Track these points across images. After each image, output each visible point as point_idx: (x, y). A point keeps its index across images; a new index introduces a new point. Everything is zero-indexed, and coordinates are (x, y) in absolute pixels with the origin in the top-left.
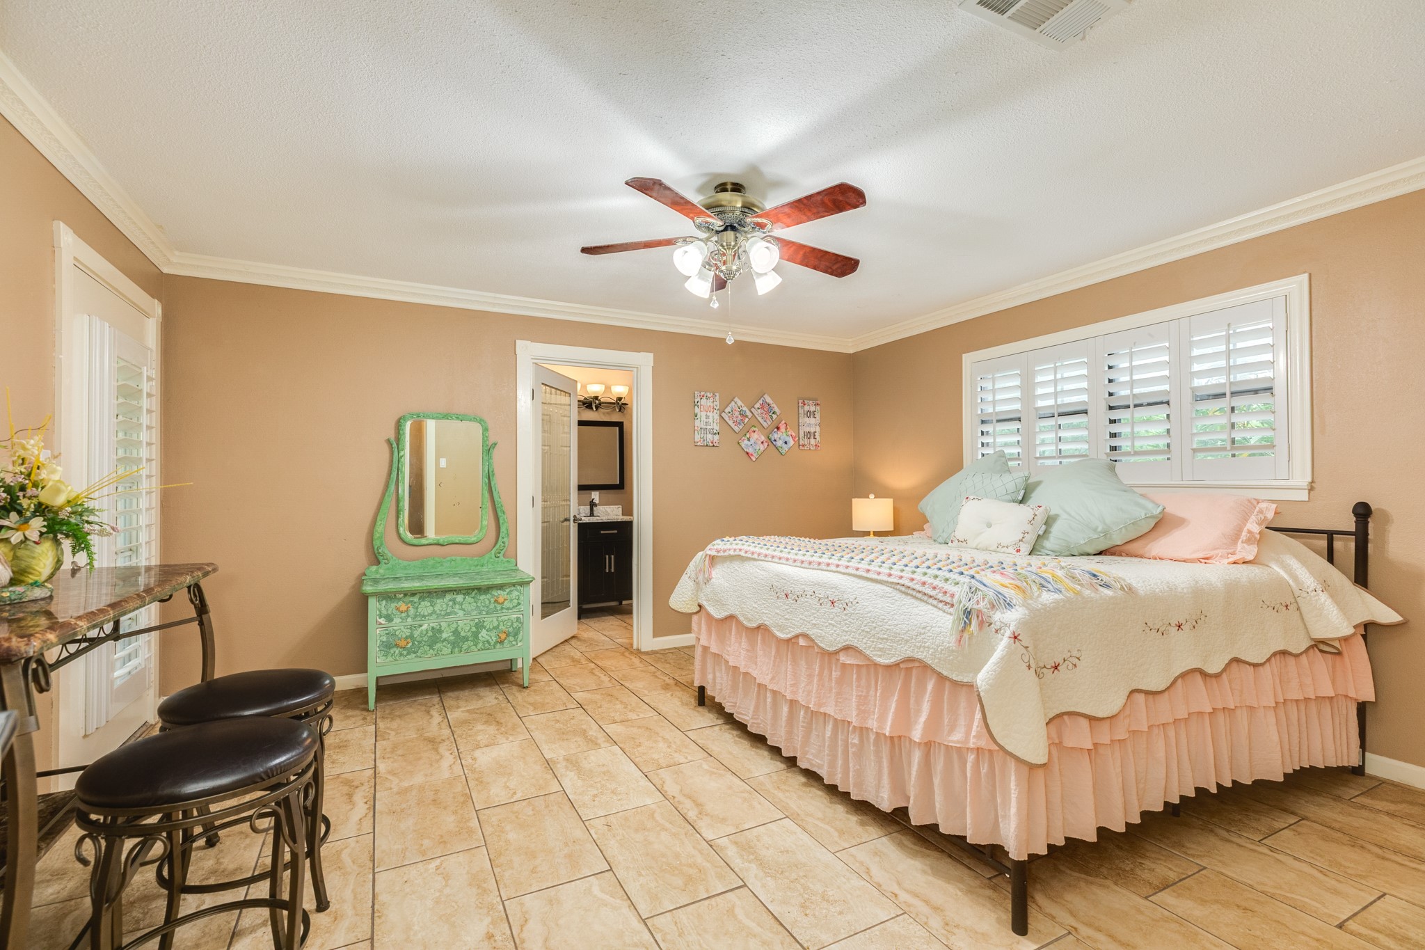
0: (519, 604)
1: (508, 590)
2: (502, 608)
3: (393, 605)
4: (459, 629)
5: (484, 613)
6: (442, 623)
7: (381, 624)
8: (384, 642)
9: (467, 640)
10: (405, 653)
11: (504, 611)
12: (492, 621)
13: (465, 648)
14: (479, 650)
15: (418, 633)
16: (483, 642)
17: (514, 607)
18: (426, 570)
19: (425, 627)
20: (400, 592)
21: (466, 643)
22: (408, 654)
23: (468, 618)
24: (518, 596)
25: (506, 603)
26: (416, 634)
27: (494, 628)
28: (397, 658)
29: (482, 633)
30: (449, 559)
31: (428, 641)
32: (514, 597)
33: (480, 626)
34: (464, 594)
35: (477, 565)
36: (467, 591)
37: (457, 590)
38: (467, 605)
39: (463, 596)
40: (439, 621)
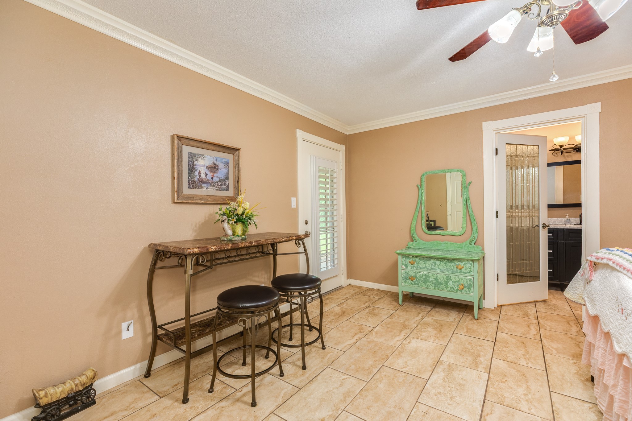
0: (471, 271)
1: (464, 263)
2: (461, 272)
3: (408, 260)
4: (438, 278)
5: (451, 272)
6: (429, 273)
7: (403, 268)
8: (404, 276)
9: (442, 285)
10: (413, 283)
11: (462, 273)
12: (455, 278)
13: (441, 288)
14: (448, 291)
15: (419, 275)
16: (450, 287)
17: (468, 272)
18: (433, 247)
19: (422, 273)
20: (411, 255)
21: (441, 286)
22: (414, 284)
23: (441, 273)
24: (470, 267)
25: (463, 269)
26: (418, 275)
27: (456, 281)
28: (410, 285)
29: (450, 283)
30: (444, 242)
31: (423, 280)
32: (468, 267)
33: (449, 279)
34: (440, 261)
35: (459, 247)
36: (442, 259)
37: (436, 258)
38: (442, 267)
39: (440, 262)
40: (428, 272)
